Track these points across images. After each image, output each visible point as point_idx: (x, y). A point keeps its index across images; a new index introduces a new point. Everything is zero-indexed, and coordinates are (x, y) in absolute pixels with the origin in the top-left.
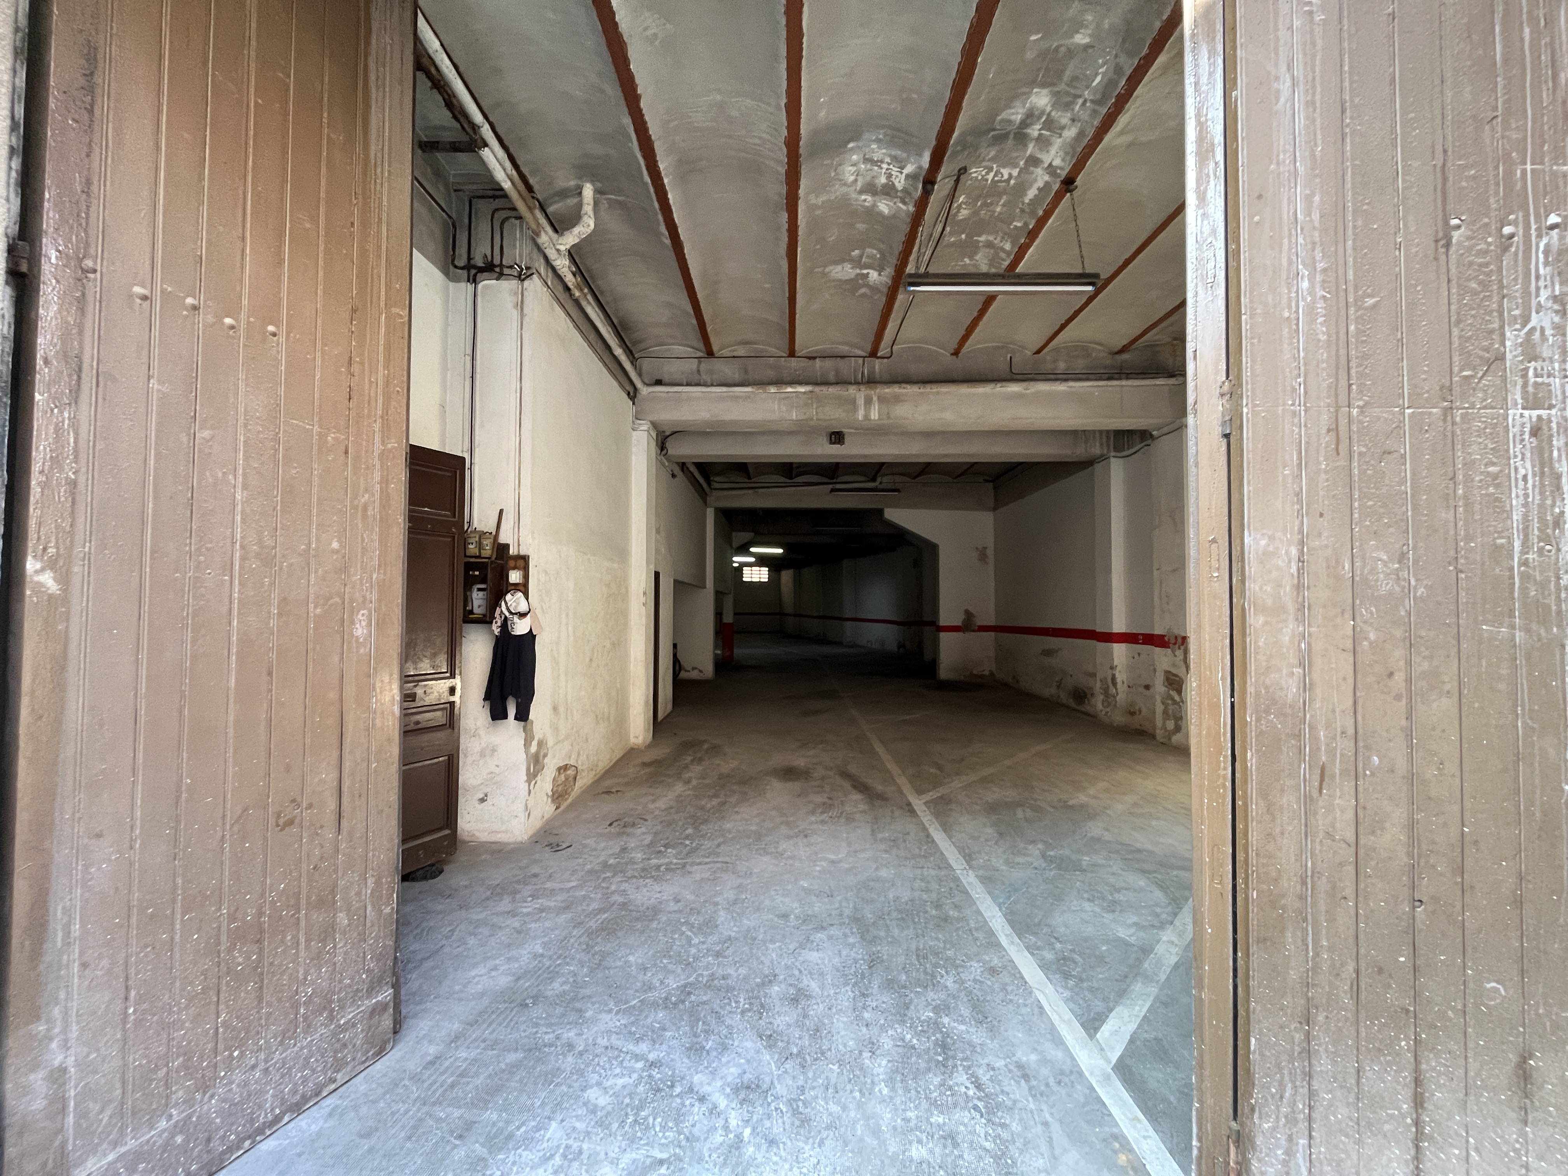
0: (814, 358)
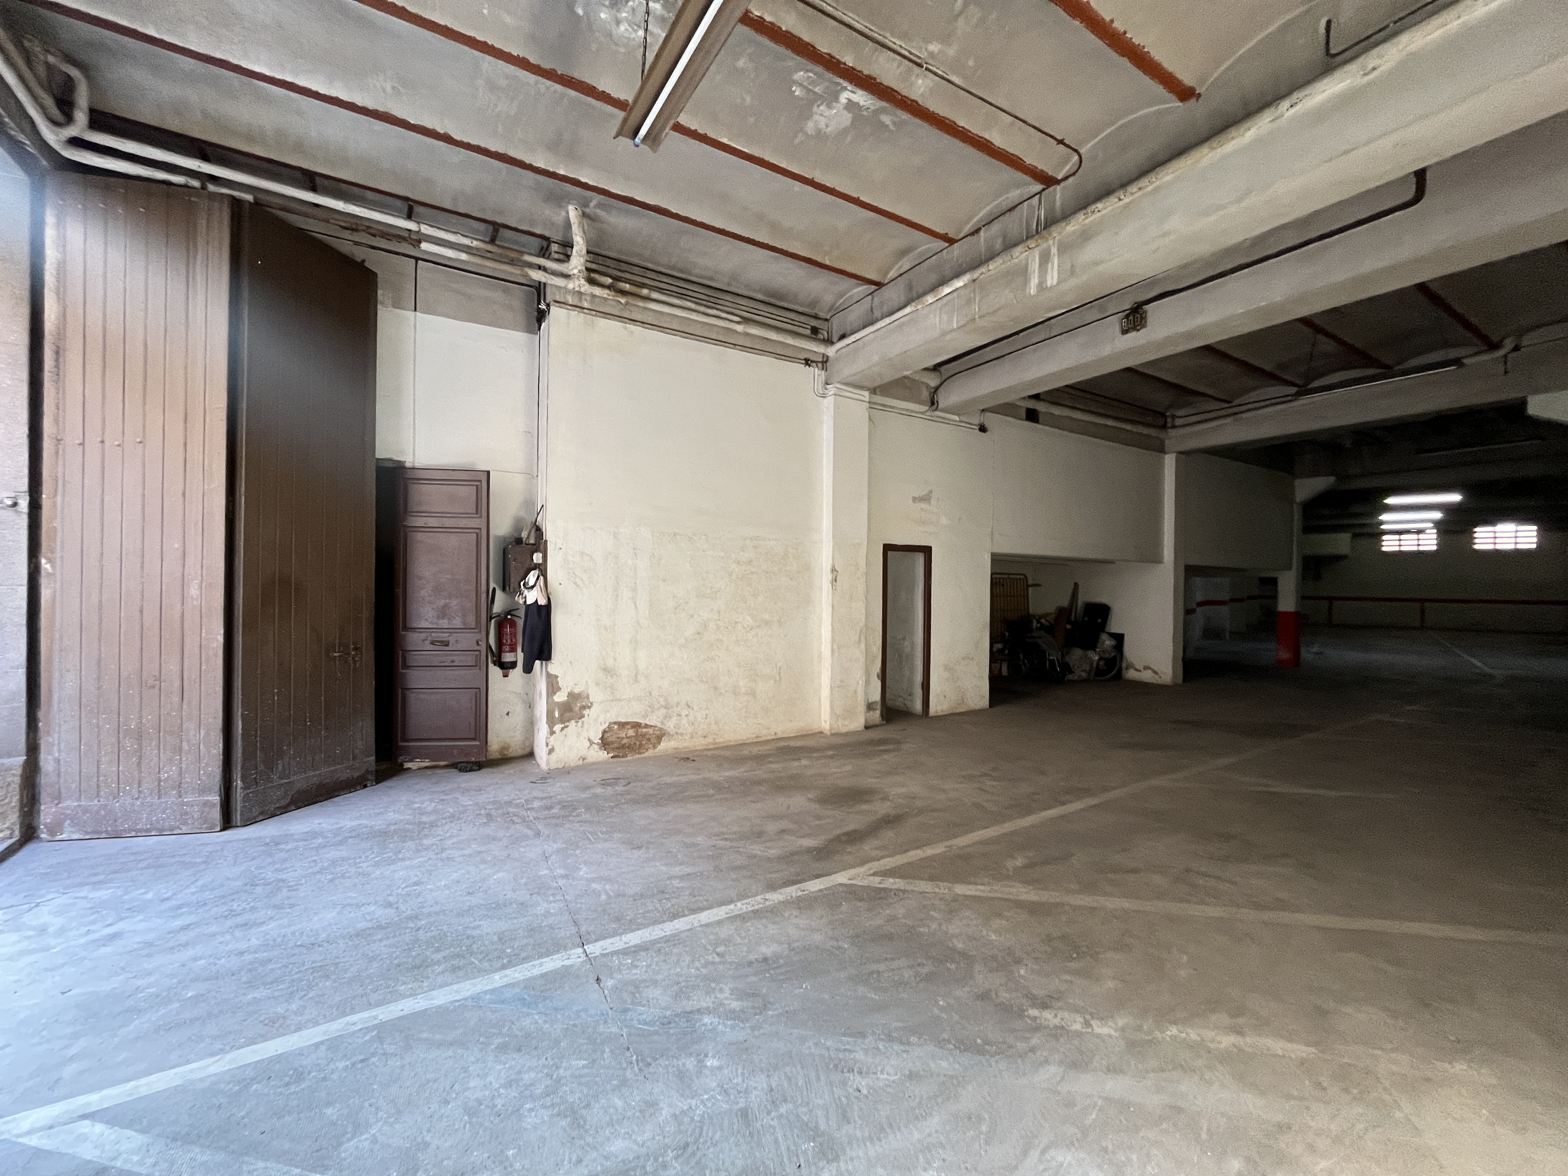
0: (977, 231)
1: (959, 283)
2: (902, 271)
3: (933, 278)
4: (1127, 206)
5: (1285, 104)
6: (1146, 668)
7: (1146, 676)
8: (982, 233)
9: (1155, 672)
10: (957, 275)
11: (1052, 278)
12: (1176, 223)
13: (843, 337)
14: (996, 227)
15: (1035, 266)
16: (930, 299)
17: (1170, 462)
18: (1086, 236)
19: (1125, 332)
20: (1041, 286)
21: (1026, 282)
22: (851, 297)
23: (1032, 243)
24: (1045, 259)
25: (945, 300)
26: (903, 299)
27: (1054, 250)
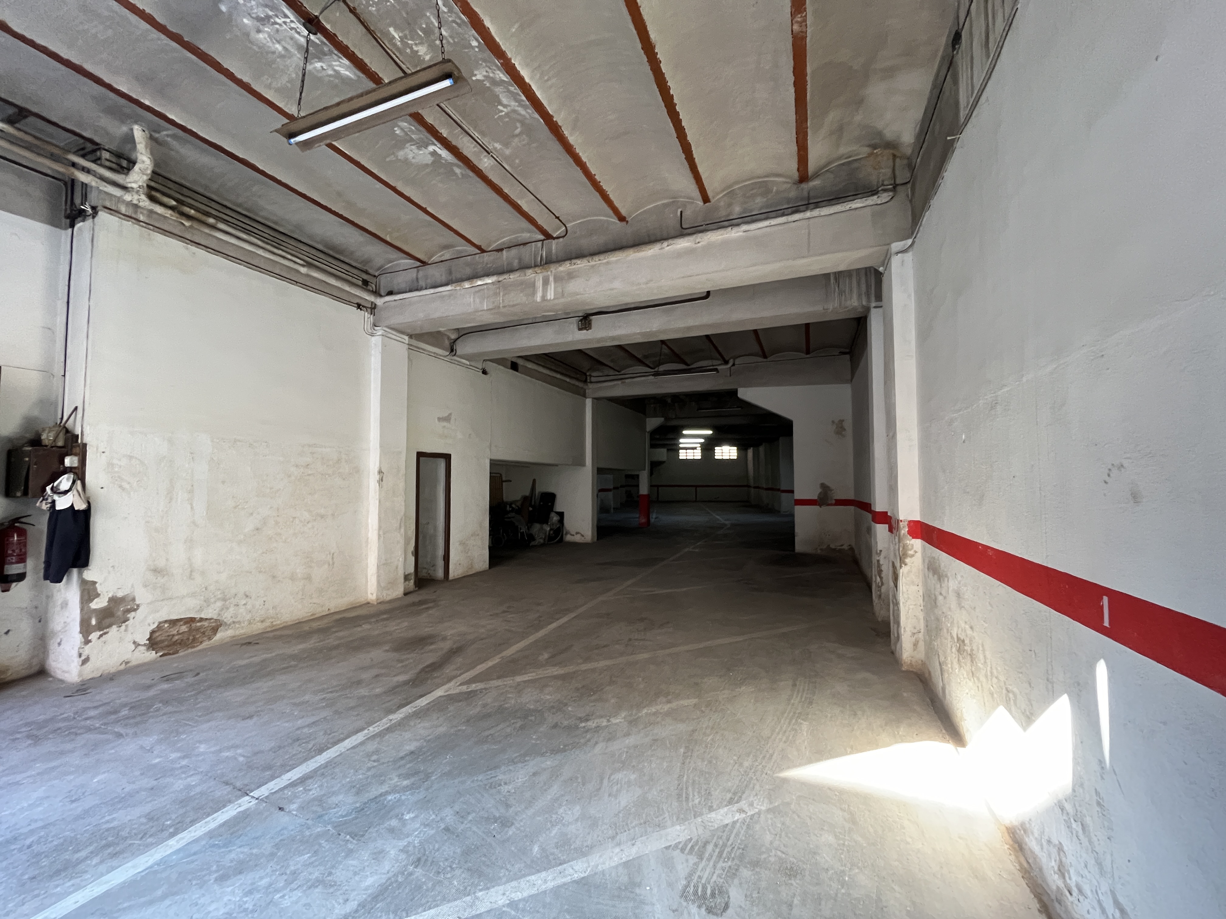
0: (501, 250)
1: (489, 280)
2: (443, 258)
3: (468, 271)
4: (593, 266)
5: (665, 244)
6: (577, 533)
7: (577, 539)
8: (504, 252)
9: (583, 536)
10: (488, 275)
11: (550, 295)
12: (617, 285)
13: (390, 293)
14: (514, 251)
15: (539, 284)
16: (467, 285)
17: (589, 403)
18: (571, 276)
19: (580, 329)
20: (544, 297)
21: (534, 293)
22: (397, 265)
23: (538, 270)
24: (546, 282)
25: (477, 289)
26: (444, 279)
27: (551, 279)
